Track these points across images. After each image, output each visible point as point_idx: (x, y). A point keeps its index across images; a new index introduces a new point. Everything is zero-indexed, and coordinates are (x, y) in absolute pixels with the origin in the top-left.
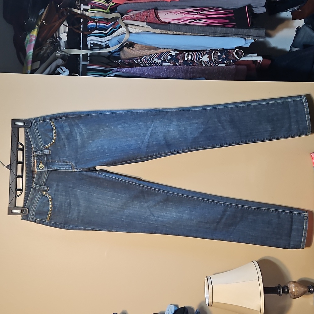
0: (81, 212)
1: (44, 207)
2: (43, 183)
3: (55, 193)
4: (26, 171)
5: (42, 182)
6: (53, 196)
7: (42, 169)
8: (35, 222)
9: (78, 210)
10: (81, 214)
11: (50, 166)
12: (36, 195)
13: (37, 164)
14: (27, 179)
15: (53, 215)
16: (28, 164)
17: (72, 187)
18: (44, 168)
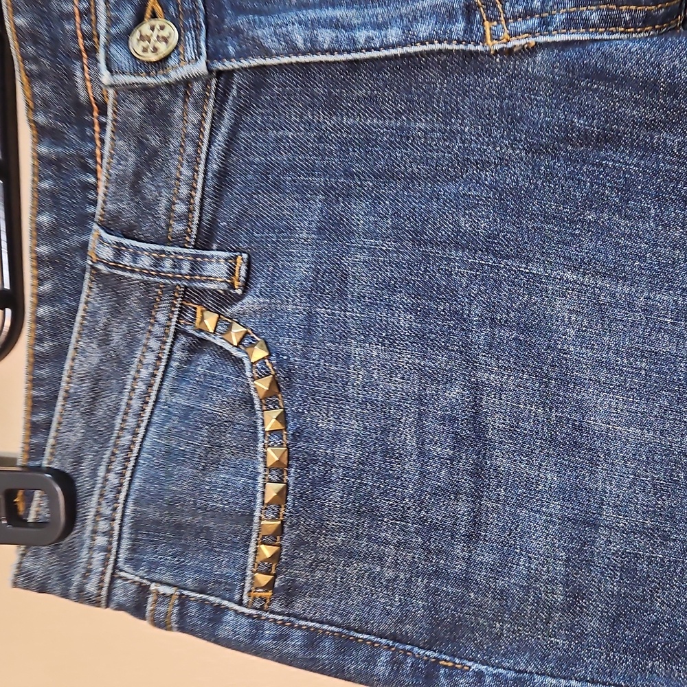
0: (608, 513)
1: (210, 463)
2: (186, 218)
3: (310, 316)
4: (32, 109)
5: (180, 208)
6: (289, 344)
7: (162, 63)
8: (138, 610)
9: (566, 494)
10: (607, 545)
11: (242, 21)
12: (132, 342)
13: (112, 22)
14: (52, 194)
15: (299, 544)
16: (35, 40)
17: (491, 245)
18: (179, 54)
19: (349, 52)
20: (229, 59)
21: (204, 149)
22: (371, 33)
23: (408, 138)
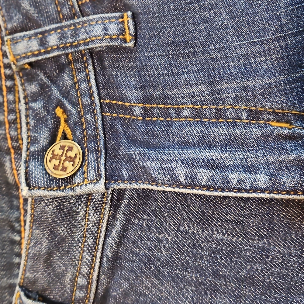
18: (84, 173)
19: (223, 190)
20: (123, 181)
21: (101, 241)
22: (243, 176)
23: (268, 257)
